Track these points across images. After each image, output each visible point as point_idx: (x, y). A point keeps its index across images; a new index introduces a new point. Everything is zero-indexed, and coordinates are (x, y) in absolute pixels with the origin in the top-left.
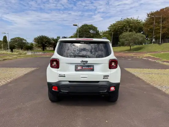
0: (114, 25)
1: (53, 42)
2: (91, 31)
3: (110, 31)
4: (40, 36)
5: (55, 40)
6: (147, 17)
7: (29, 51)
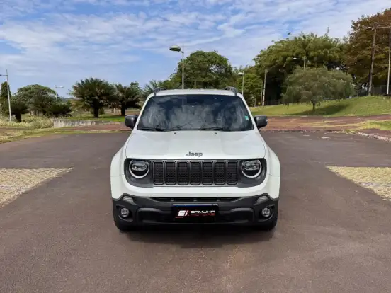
0: (271, 51)
1: (121, 94)
2: (214, 68)
3: (259, 66)
4: (87, 81)
5: (125, 91)
6: (352, 30)
7: (59, 119)
